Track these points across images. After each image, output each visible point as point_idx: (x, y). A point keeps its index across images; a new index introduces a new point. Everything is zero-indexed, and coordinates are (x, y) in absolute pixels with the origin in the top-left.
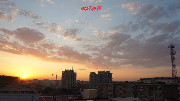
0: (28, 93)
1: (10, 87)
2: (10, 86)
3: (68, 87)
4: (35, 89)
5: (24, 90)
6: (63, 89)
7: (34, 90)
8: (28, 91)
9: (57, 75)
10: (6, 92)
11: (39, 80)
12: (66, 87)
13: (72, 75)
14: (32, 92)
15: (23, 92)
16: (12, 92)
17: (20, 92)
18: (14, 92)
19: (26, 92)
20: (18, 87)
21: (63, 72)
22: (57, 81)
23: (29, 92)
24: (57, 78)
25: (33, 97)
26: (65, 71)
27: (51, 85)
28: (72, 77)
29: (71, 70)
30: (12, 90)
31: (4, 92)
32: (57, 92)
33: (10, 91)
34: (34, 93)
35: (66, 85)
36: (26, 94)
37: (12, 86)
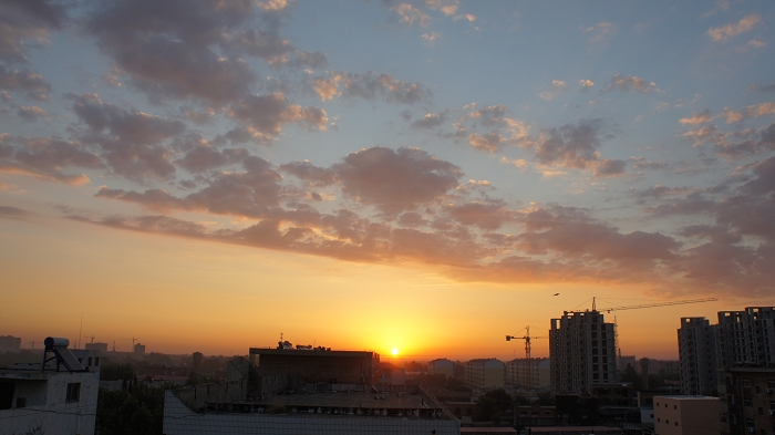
0: (415, 418)
1: (346, 391)
2: (344, 387)
3: (583, 390)
4: (441, 399)
5: (399, 404)
6: (557, 396)
7: (438, 404)
8: (413, 410)
9: (528, 339)
10: (333, 413)
11: (453, 363)
12: (570, 388)
13: (594, 335)
14: (431, 411)
15: (393, 413)
16: (355, 410)
17: (385, 413)
18: (359, 412)
19: (405, 411)
20: (375, 392)
21: (553, 322)
22: (528, 363)
23: (417, 413)
24: (528, 350)
25: (434, 432)
26: (563, 319)
27: (507, 383)
28: (595, 343)
29: (587, 313)
30: (352, 406)
31: (325, 409)
32: (534, 413)
33: (346, 409)
34: (438, 418)
35: (569, 381)
36: (405, 419)
37: (352, 387)
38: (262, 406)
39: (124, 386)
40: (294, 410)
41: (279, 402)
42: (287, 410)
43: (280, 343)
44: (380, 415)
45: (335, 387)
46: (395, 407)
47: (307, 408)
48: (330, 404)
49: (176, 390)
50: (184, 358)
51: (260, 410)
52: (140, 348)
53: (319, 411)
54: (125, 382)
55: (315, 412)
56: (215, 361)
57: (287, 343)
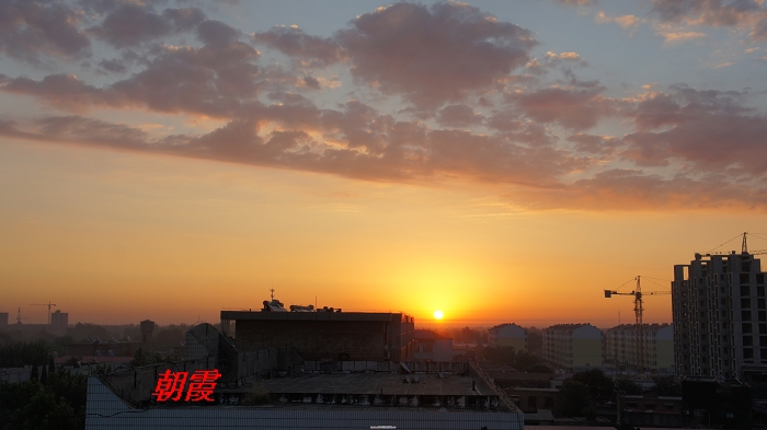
0: (459, 408)
1: (363, 372)
2: (359, 366)
3: (727, 375)
4: (499, 383)
5: (438, 388)
6: (684, 382)
7: (494, 390)
8: (457, 397)
9: (639, 296)
10: (339, 403)
11: (526, 330)
12: (705, 371)
13: (745, 291)
14: (483, 398)
15: (427, 401)
16: (371, 398)
17: (415, 401)
18: (377, 401)
19: (445, 401)
20: (404, 372)
21: (678, 269)
22: (638, 332)
23: (462, 402)
24: (638, 311)
26: (696, 265)
27: (607, 361)
28: (745, 303)
29: (732, 256)
30: (369, 392)
31: (327, 397)
32: (649, 407)
33: (358, 397)
34: (493, 409)
35: (705, 360)
36: (443, 410)
37: (372, 365)
38: (236, 395)
39: (34, 374)
40: (282, 400)
41: (262, 388)
42: (272, 399)
43: (265, 303)
44: (409, 406)
45: (346, 365)
46: (434, 393)
47: (301, 396)
48: (337, 390)
49: (104, 375)
50: (128, 329)
51: (232, 400)
52: (59, 317)
53: (319, 400)
54: (35, 369)
55: (314, 402)
56: (173, 332)
57: (277, 303)
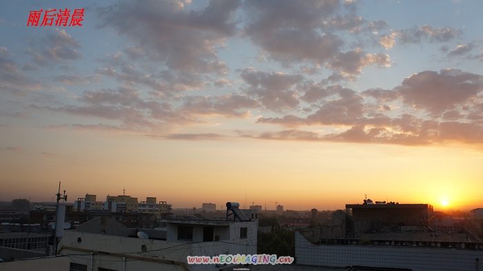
0: (462, 249)
1: (411, 231)
2: (409, 228)
4: (482, 237)
5: (449, 239)
7: (479, 240)
8: (460, 243)
10: (402, 245)
14: (474, 244)
15: (445, 245)
16: (417, 243)
17: (439, 245)
18: (420, 244)
19: (454, 245)
20: (431, 231)
23: (463, 246)
25: (477, 260)
30: (416, 240)
31: (396, 242)
33: (411, 243)
34: (480, 249)
36: (454, 249)
37: (415, 228)
38: (355, 240)
39: (273, 230)
40: (376, 243)
41: (366, 238)
42: (371, 243)
43: (365, 201)
44: (436, 247)
45: (402, 228)
46: (447, 241)
47: (384, 242)
48: (400, 239)
49: (302, 232)
50: (306, 212)
51: (354, 243)
52: (280, 207)
53: (393, 243)
54: (273, 228)
55: (390, 244)
56: (325, 214)
57: (369, 200)
